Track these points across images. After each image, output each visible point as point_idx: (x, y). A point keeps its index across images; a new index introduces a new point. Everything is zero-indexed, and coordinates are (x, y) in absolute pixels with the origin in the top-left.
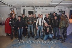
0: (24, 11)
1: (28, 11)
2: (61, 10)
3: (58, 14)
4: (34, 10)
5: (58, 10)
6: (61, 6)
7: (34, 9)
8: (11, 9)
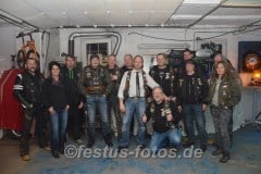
0: (71, 44)
1: (88, 45)
2: (209, 41)
4: (108, 41)
5: (198, 39)
6: (207, 26)
7: (109, 36)
8: (21, 35)
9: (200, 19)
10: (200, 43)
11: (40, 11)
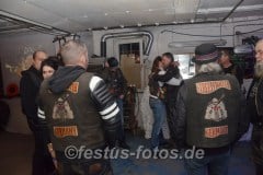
0: (103, 46)
2: (250, 36)
3: (236, 51)
5: (238, 33)
6: (250, 18)
9: (232, 12)
10: (241, 38)
11: (64, 17)
